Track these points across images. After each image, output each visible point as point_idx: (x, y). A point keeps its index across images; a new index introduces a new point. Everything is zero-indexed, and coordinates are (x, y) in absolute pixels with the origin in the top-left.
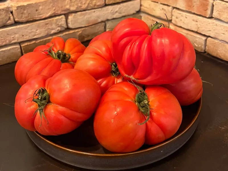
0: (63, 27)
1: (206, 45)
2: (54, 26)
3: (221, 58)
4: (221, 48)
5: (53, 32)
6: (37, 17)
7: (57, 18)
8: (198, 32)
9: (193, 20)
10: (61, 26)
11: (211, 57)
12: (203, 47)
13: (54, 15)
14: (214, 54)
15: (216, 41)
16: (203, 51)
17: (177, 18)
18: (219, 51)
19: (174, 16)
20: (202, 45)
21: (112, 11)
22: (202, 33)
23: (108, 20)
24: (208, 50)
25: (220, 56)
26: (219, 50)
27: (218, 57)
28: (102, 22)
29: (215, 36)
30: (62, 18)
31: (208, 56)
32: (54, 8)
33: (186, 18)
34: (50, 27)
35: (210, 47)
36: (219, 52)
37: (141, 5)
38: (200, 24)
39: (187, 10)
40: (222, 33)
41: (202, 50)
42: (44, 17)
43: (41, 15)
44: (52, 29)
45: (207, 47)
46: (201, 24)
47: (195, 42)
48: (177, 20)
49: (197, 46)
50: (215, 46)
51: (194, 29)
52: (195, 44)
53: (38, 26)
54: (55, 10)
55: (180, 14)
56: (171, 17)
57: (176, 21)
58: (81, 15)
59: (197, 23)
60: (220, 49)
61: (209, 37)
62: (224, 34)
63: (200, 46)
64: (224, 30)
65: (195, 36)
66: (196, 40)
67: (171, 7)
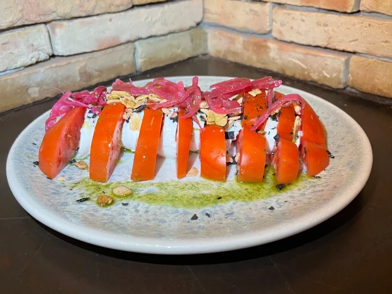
0: (43, 50)
2: (22, 49)
3: (383, 95)
4: (381, 74)
8: (329, 46)
9: (319, 24)
12: (342, 76)
13: (20, 23)
15: (371, 60)
16: (342, 86)
17: (283, 25)
18: (378, 79)
19: (276, 22)
20: (340, 73)
21: (147, 18)
22: (337, 47)
23: (140, 39)
24: (352, 81)
25: (379, 90)
26: (378, 77)
29: (368, 49)
32: (20, 7)
33: (303, 21)
35: (358, 74)
36: (377, 81)
37: (204, 11)
38: (333, 30)
39: (304, 4)
40: (382, 42)
41: (340, 83)
44: (20, 55)
45: (350, 75)
46: (335, 29)
47: (323, 69)
48: (282, 29)
49: (328, 76)
50: (367, 70)
51: (319, 44)
52: (324, 72)
54: (21, 11)
55: (289, 15)
56: (271, 25)
57: (280, 32)
58: (82, 25)
59: (326, 28)
60: (379, 75)
61: (354, 53)
62: (387, 42)
63: (335, 75)
64: (387, 33)
65: (323, 57)
66: (327, 65)
67: (268, 4)
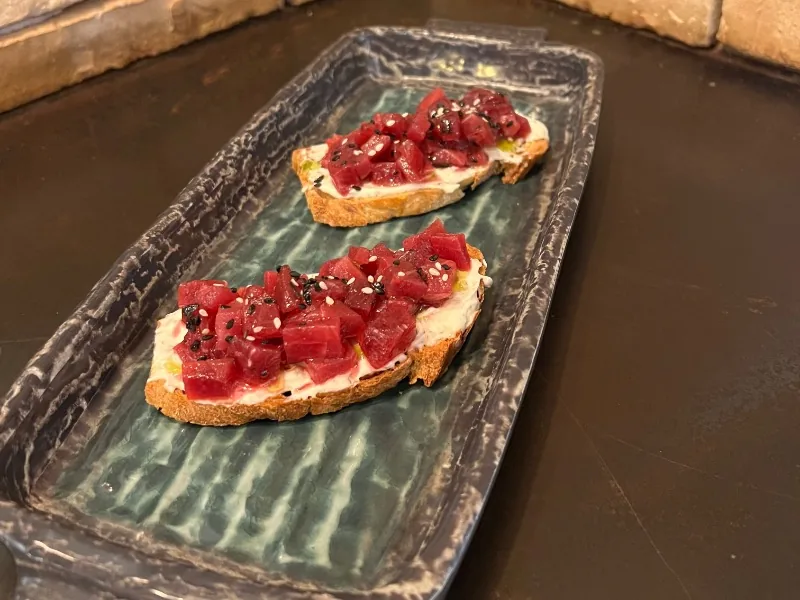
1: (718, 14)
4: (786, 21)
11: (739, 63)
12: (707, 23)
14: (757, 48)
16: (706, 42)
18: (780, 32)
20: (704, 16)
25: (781, 54)
26: (780, 27)
27: (775, 57)
31: (730, 61)
35: (740, 19)
36: (778, 35)
41: (702, 36)
45: (723, 21)
47: (670, 7)
49: (680, 21)
50: (760, 12)
52: (671, 12)
60: (784, 24)
63: (693, 19)
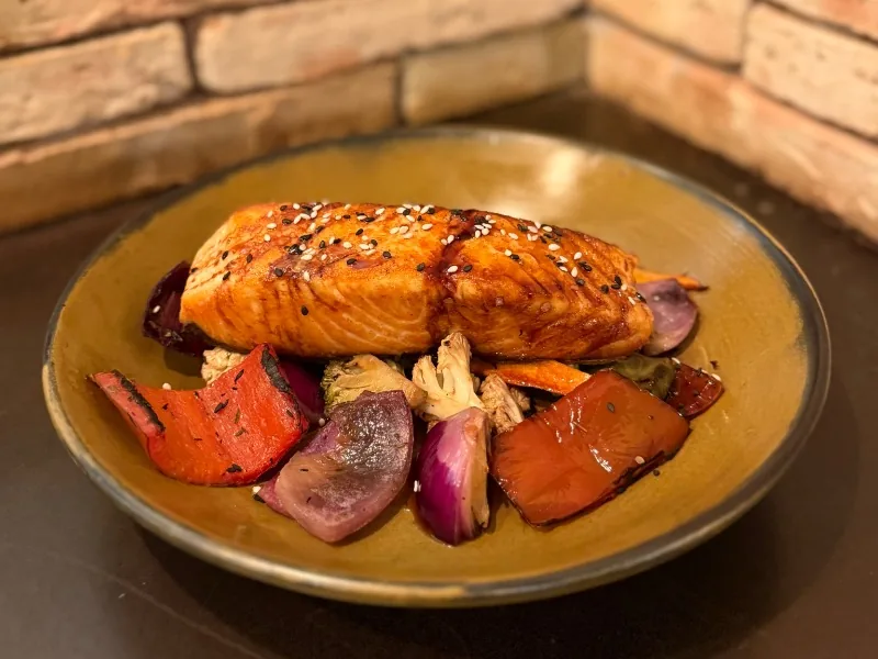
0: (170, 84)
2: (120, 79)
5: (114, 107)
6: (26, 32)
7: (138, 36)
10: (157, 79)
13: (117, 22)
19: (756, 45)
23: (412, 52)
28: (381, 60)
30: (163, 39)
34: (99, 83)
39: (830, 16)
42: (63, 33)
43: (47, 19)
44: (113, 94)
48: (769, 65)
53: (35, 79)
55: (788, 34)
57: (764, 72)
58: (267, 24)
